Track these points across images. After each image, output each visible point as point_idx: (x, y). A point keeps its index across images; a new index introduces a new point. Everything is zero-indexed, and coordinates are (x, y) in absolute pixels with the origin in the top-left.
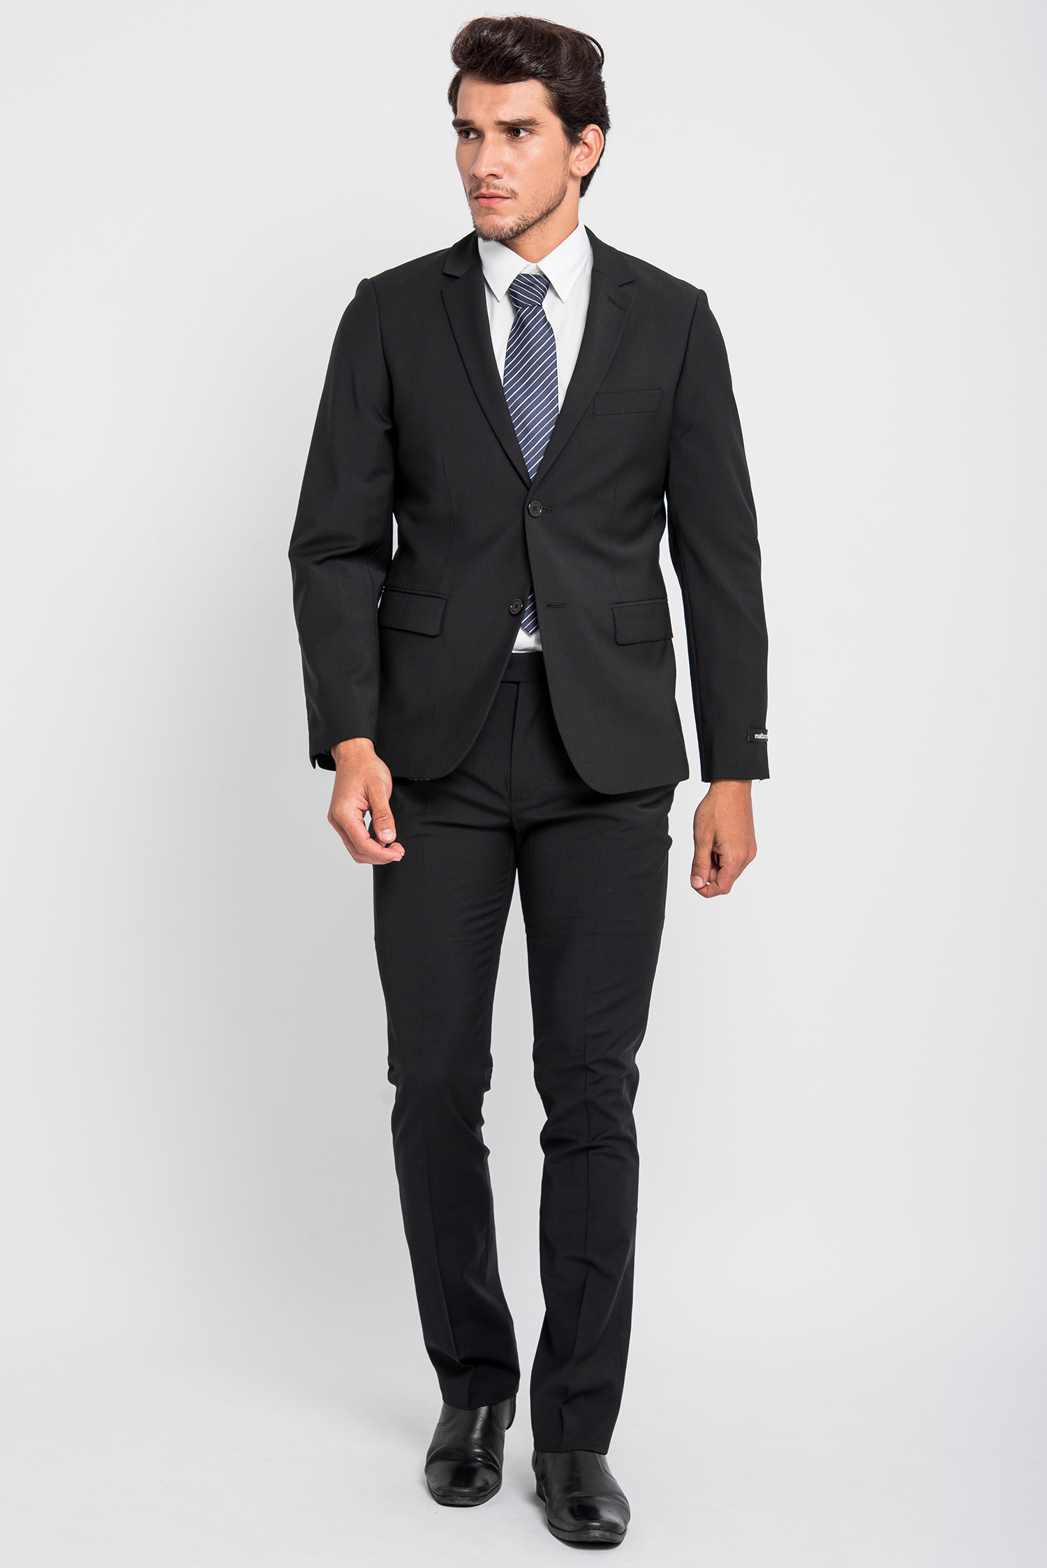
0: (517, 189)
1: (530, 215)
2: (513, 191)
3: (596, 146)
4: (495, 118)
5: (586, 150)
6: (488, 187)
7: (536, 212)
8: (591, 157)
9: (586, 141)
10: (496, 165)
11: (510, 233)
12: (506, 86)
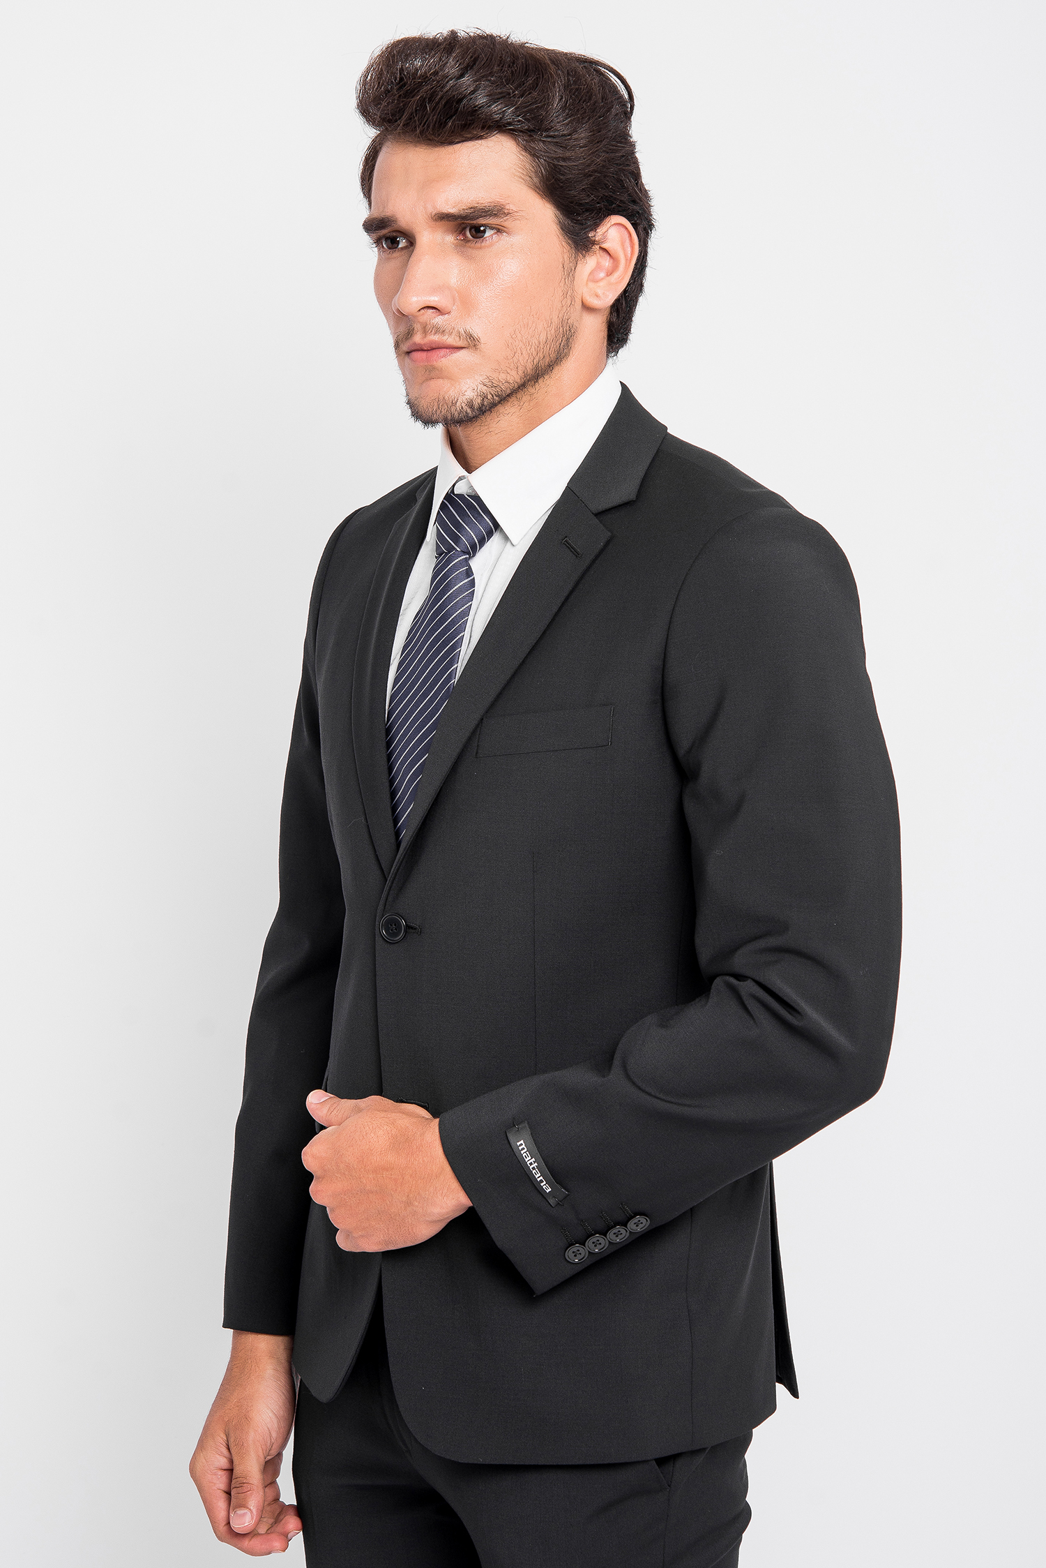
0: (477, 331)
1: (502, 377)
2: (471, 336)
3: (626, 256)
4: (431, 210)
5: (607, 262)
6: (425, 332)
7: (513, 373)
8: (616, 275)
9: (604, 246)
10: (436, 290)
11: (469, 411)
12: (451, 148)
